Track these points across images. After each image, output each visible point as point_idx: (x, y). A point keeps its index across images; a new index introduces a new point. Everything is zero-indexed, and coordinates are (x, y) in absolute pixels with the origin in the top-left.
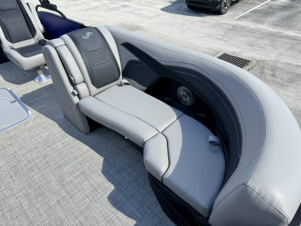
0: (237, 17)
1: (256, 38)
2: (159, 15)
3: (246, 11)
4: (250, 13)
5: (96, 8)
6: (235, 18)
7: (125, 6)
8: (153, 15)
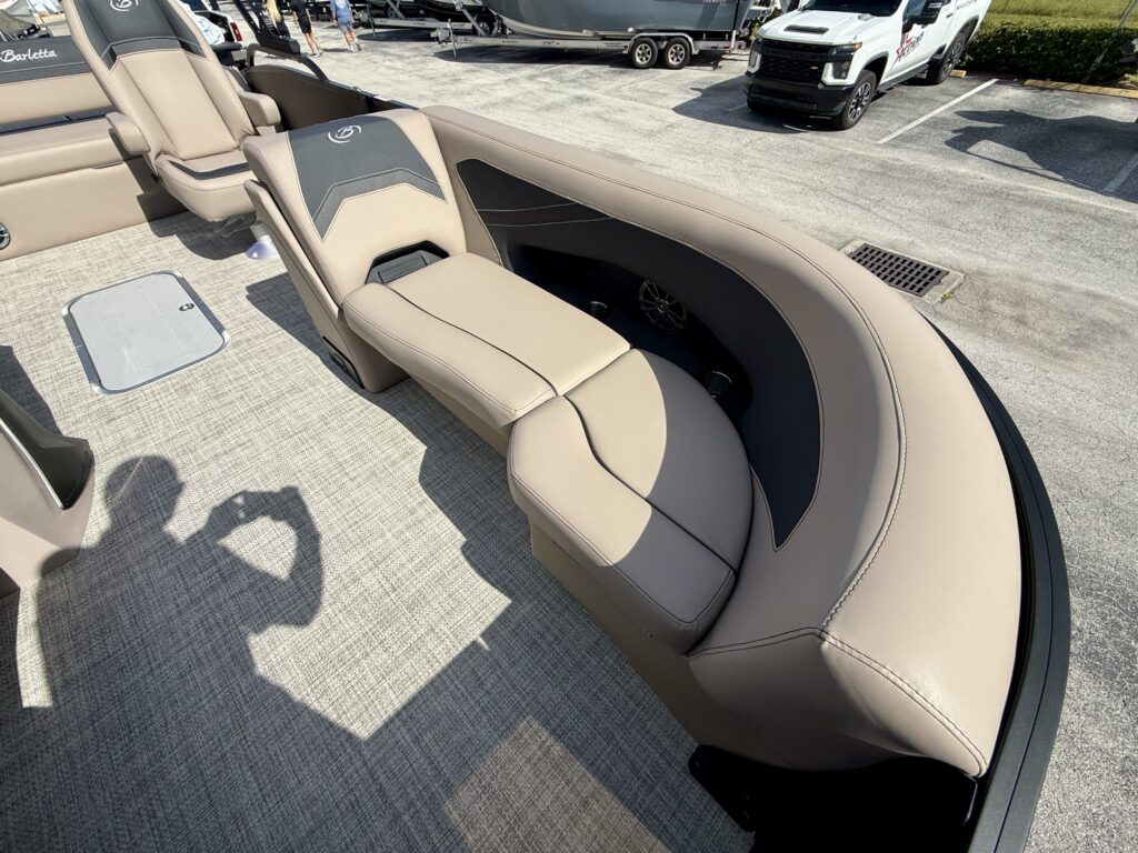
0: (885, 140)
1: (950, 200)
2: (671, 126)
3: (910, 122)
4: (922, 128)
5: (508, 101)
6: (880, 142)
7: (580, 99)
8: (656, 125)
